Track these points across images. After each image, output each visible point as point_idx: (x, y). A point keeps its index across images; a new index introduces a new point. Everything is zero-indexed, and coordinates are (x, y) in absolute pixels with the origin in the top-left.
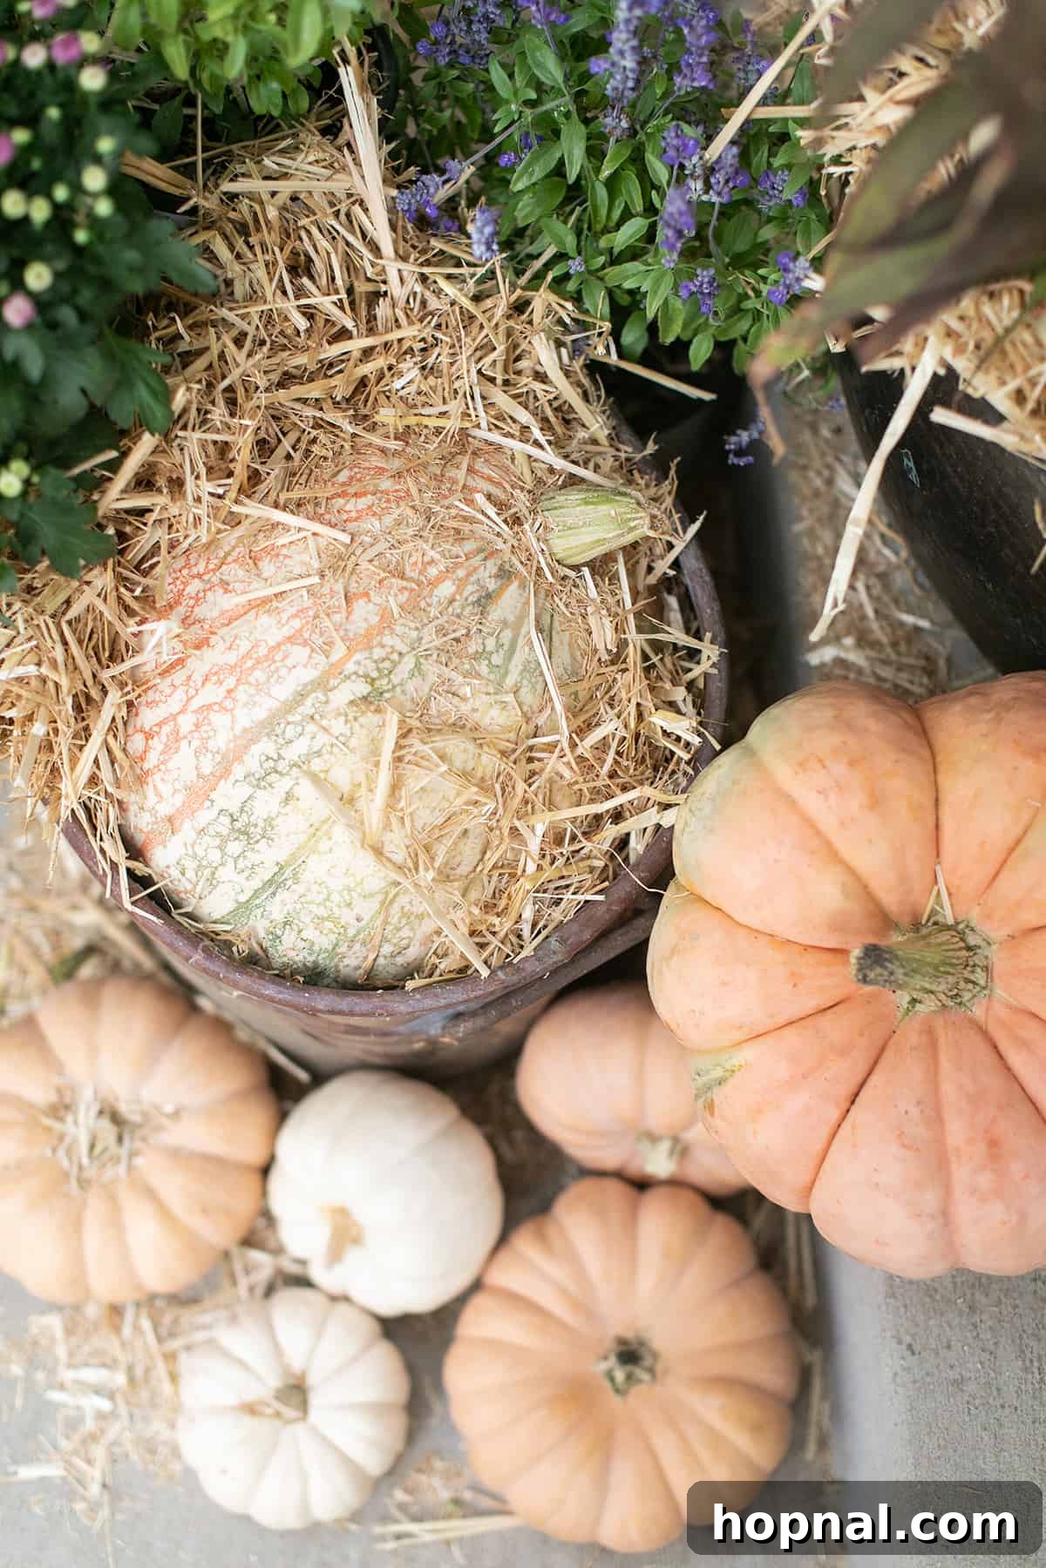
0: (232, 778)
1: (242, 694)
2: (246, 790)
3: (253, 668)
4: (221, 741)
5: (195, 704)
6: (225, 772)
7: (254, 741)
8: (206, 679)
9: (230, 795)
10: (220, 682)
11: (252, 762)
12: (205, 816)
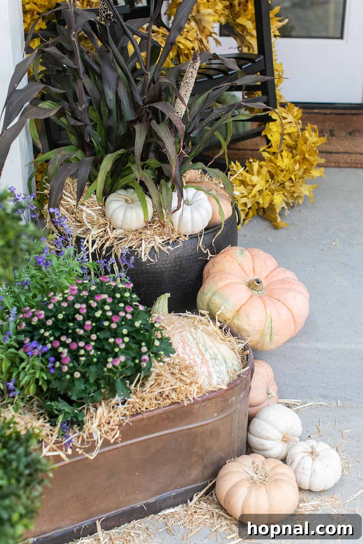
0: (205, 354)
1: (190, 344)
2: (207, 352)
3: (185, 340)
4: (197, 352)
5: (189, 354)
6: (203, 355)
7: (199, 347)
8: (184, 349)
9: (207, 356)
10: (186, 347)
11: (203, 349)
12: (210, 364)
